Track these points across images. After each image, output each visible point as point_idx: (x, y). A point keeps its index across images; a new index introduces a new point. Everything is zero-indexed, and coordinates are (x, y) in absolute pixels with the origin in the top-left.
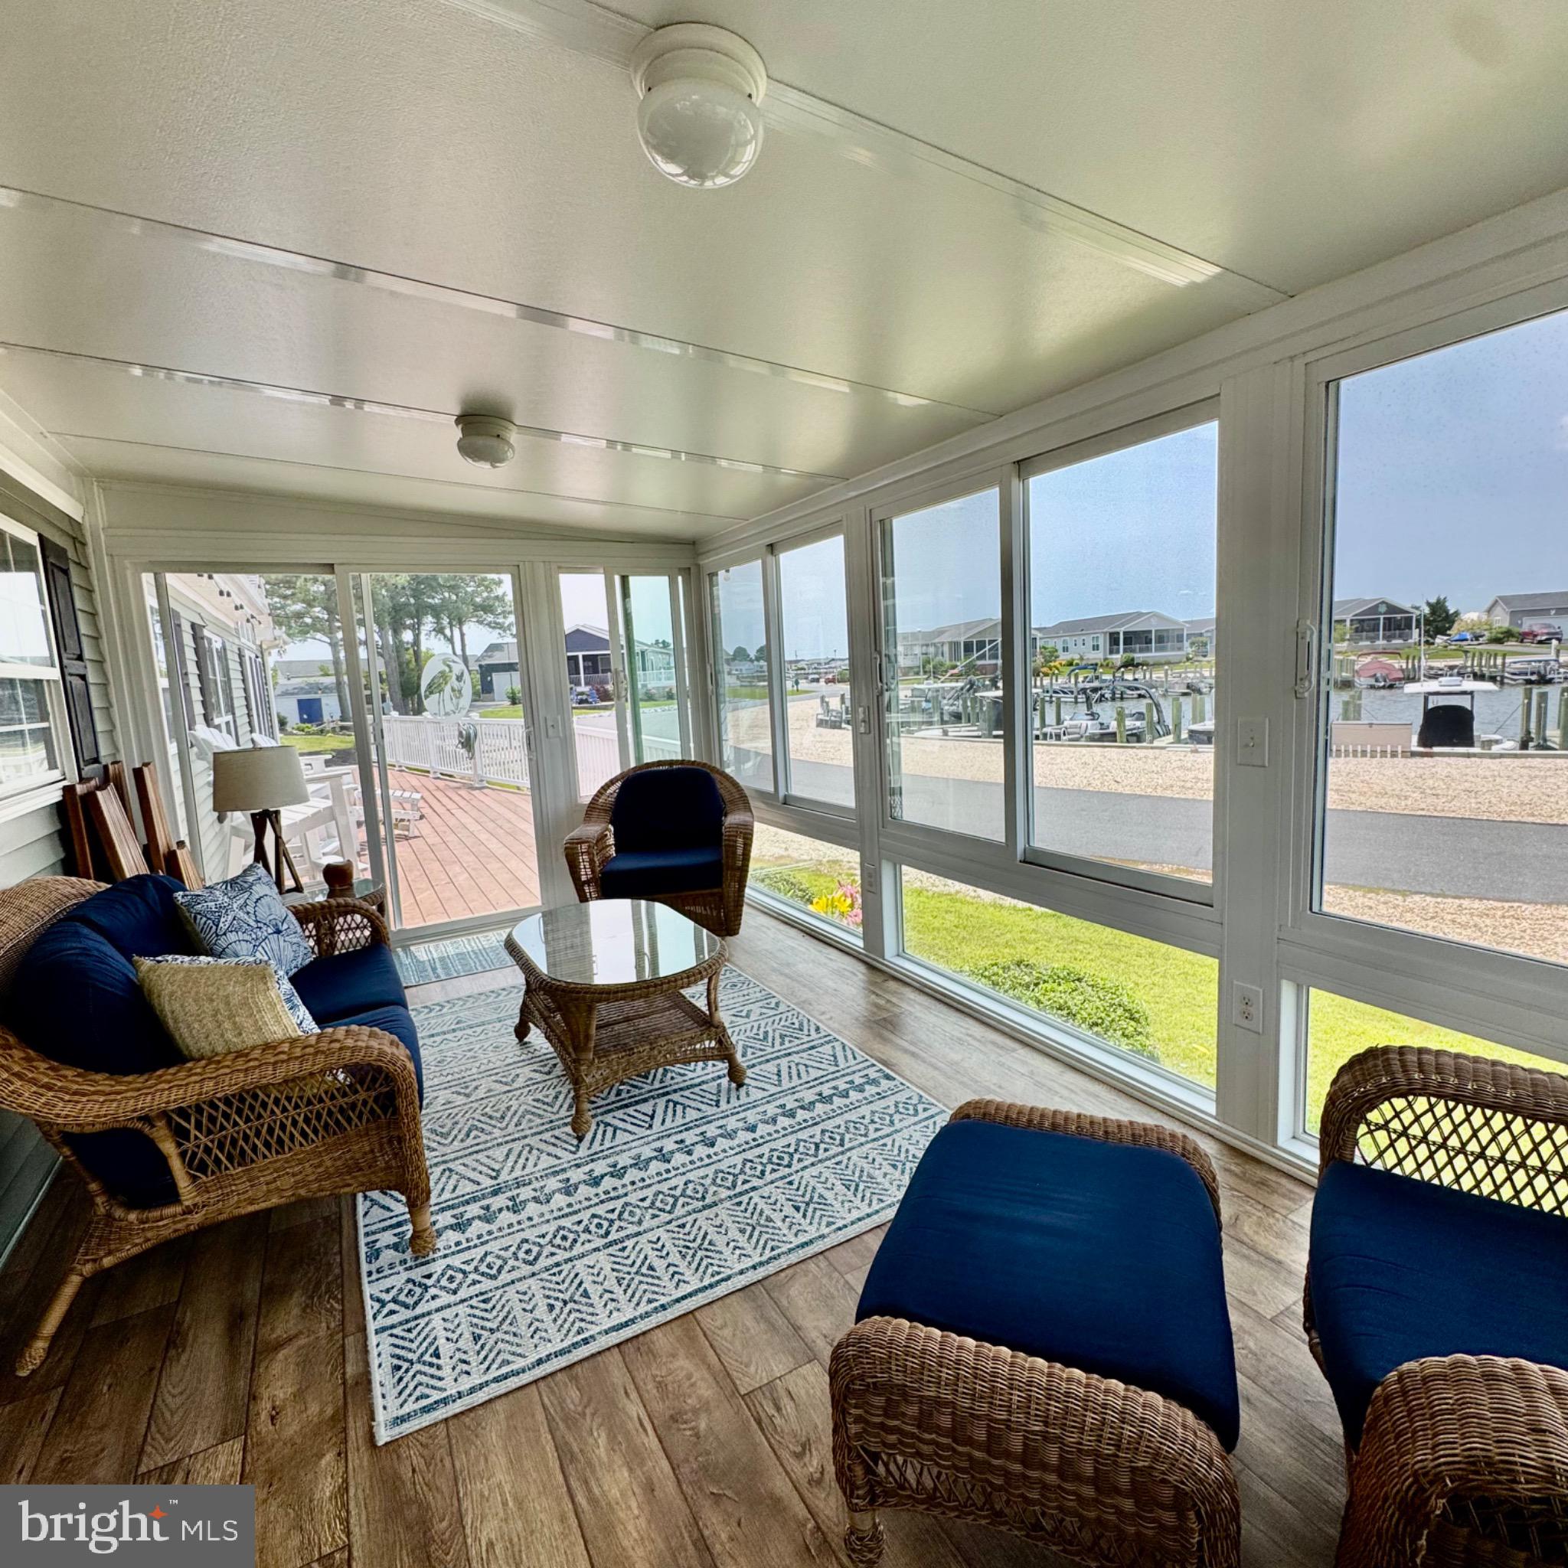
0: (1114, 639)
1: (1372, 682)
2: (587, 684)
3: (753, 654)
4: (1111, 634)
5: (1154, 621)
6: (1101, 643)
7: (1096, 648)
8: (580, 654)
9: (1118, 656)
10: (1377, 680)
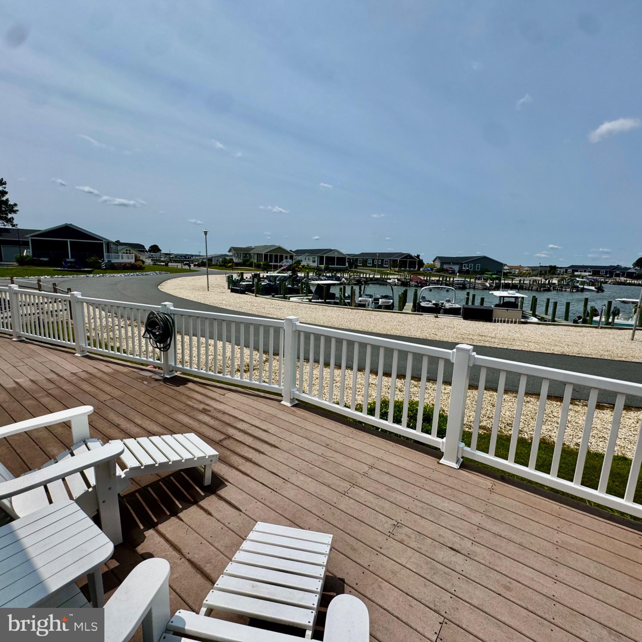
0: (321, 259)
1: (416, 284)
2: (72, 258)
3: (147, 248)
4: (320, 257)
5: (336, 253)
6: (316, 259)
7: (314, 262)
8: (69, 240)
9: (323, 266)
10: (418, 283)
